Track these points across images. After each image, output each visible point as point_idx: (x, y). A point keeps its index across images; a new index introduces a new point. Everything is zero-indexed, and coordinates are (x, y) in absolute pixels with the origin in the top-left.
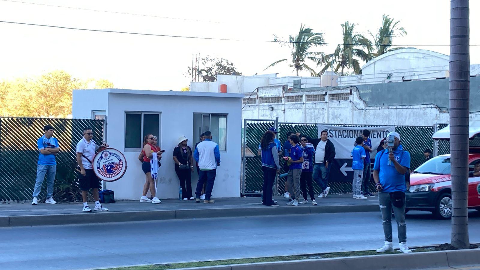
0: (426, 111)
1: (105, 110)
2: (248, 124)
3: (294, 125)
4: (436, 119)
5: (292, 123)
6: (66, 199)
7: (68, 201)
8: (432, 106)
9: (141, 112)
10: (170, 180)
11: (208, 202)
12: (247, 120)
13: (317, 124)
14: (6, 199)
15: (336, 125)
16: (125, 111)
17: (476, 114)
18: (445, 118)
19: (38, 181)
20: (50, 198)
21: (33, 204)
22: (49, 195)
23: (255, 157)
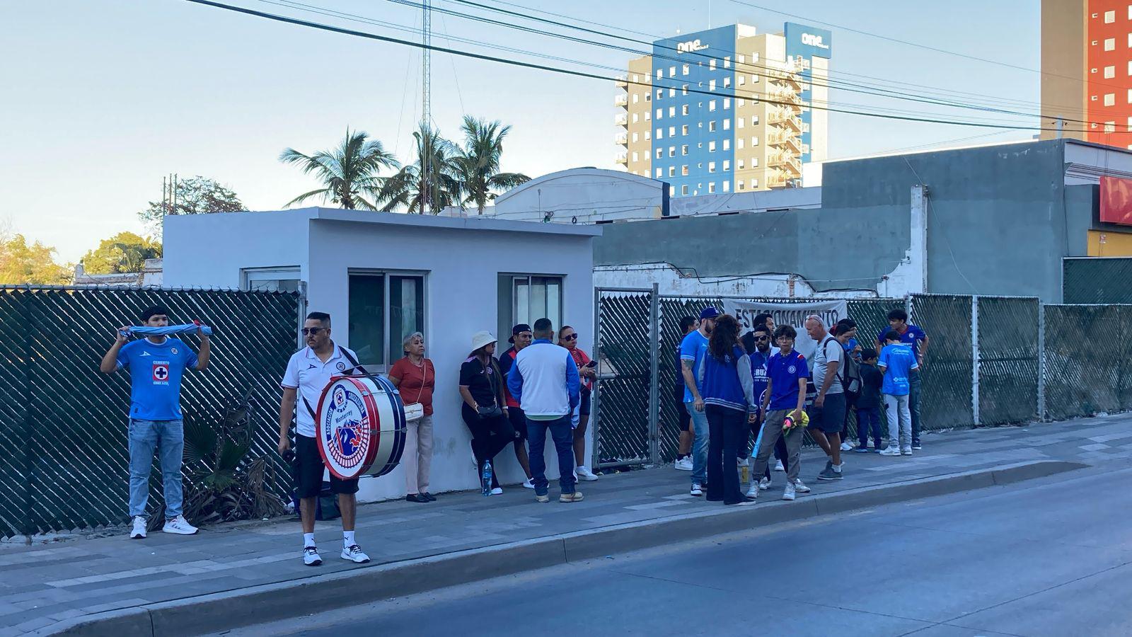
0: (653, 274)
1: (299, 266)
2: (603, 299)
3: (684, 301)
4: (673, 289)
5: (682, 297)
6: (215, 514)
7: (221, 520)
8: (665, 265)
9: (383, 272)
10: (452, 444)
11: (573, 498)
12: (602, 290)
13: (721, 297)
14: (51, 527)
15: (753, 300)
16: (348, 268)
17: (752, 279)
18: (690, 287)
19: (137, 472)
20: (175, 517)
21: (133, 538)
22: (172, 511)
23: (617, 377)
